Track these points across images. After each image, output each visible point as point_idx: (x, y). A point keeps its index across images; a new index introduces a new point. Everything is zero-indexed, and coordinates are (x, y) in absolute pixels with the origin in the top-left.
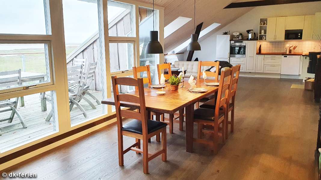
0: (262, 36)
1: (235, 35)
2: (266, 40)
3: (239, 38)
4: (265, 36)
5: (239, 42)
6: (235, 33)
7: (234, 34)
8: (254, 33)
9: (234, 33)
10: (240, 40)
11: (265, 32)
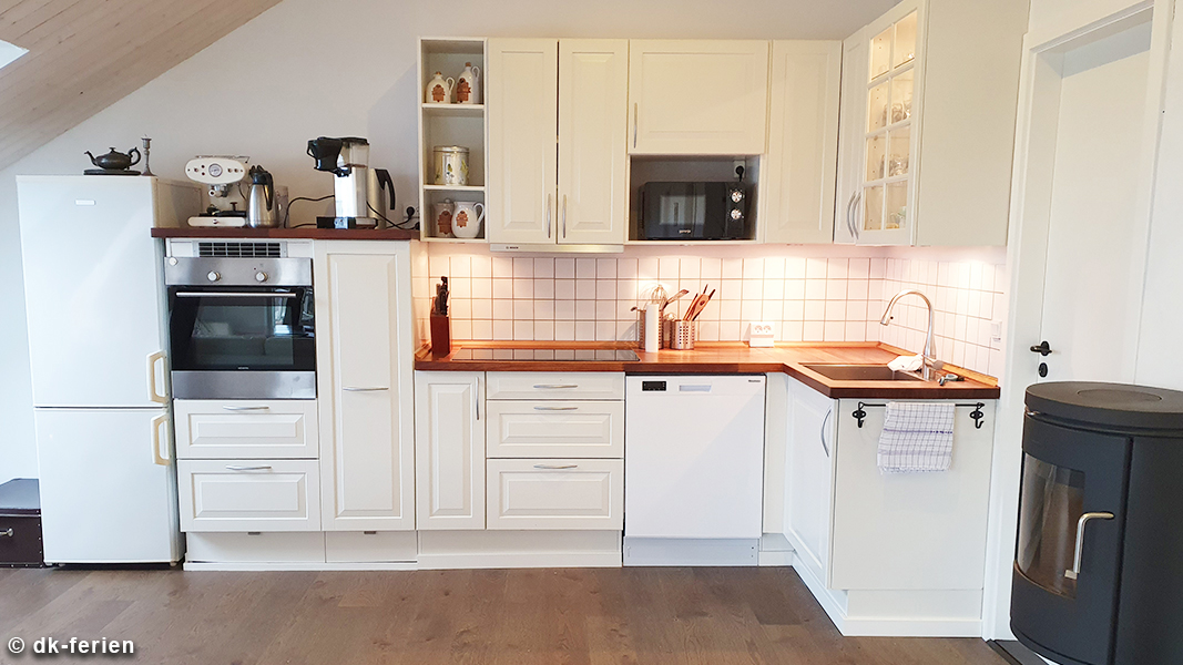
0: (452, 198)
1: (208, 180)
2: (481, 235)
3: (245, 214)
4: (478, 202)
5: (247, 251)
6: (208, 162)
7: (198, 170)
8: (383, 176)
9: (191, 165)
10: (261, 230)
11: (474, 170)
